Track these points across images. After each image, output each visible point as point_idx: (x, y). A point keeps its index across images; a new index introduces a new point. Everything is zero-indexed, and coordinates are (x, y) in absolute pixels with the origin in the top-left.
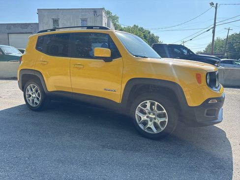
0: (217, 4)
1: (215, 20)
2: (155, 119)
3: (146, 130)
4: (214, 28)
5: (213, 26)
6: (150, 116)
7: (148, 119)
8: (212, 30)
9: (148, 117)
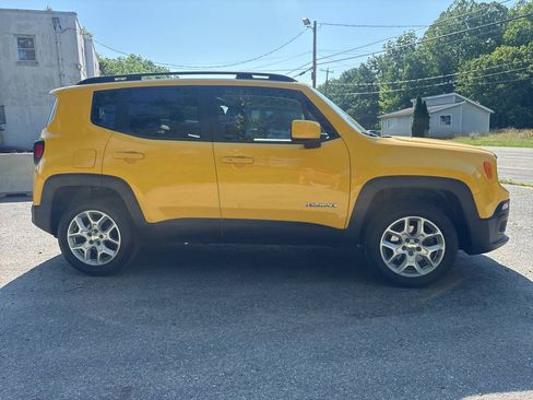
0: (315, 22)
1: (315, 55)
2: (419, 249)
3: (403, 274)
4: (314, 68)
5: (312, 65)
6: (409, 246)
7: (406, 252)
8: (310, 72)
9: (404, 248)
